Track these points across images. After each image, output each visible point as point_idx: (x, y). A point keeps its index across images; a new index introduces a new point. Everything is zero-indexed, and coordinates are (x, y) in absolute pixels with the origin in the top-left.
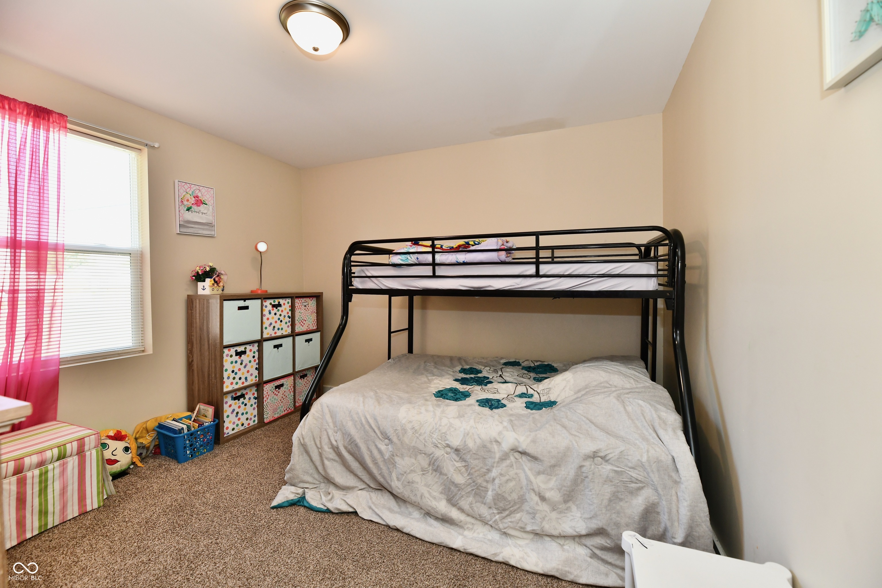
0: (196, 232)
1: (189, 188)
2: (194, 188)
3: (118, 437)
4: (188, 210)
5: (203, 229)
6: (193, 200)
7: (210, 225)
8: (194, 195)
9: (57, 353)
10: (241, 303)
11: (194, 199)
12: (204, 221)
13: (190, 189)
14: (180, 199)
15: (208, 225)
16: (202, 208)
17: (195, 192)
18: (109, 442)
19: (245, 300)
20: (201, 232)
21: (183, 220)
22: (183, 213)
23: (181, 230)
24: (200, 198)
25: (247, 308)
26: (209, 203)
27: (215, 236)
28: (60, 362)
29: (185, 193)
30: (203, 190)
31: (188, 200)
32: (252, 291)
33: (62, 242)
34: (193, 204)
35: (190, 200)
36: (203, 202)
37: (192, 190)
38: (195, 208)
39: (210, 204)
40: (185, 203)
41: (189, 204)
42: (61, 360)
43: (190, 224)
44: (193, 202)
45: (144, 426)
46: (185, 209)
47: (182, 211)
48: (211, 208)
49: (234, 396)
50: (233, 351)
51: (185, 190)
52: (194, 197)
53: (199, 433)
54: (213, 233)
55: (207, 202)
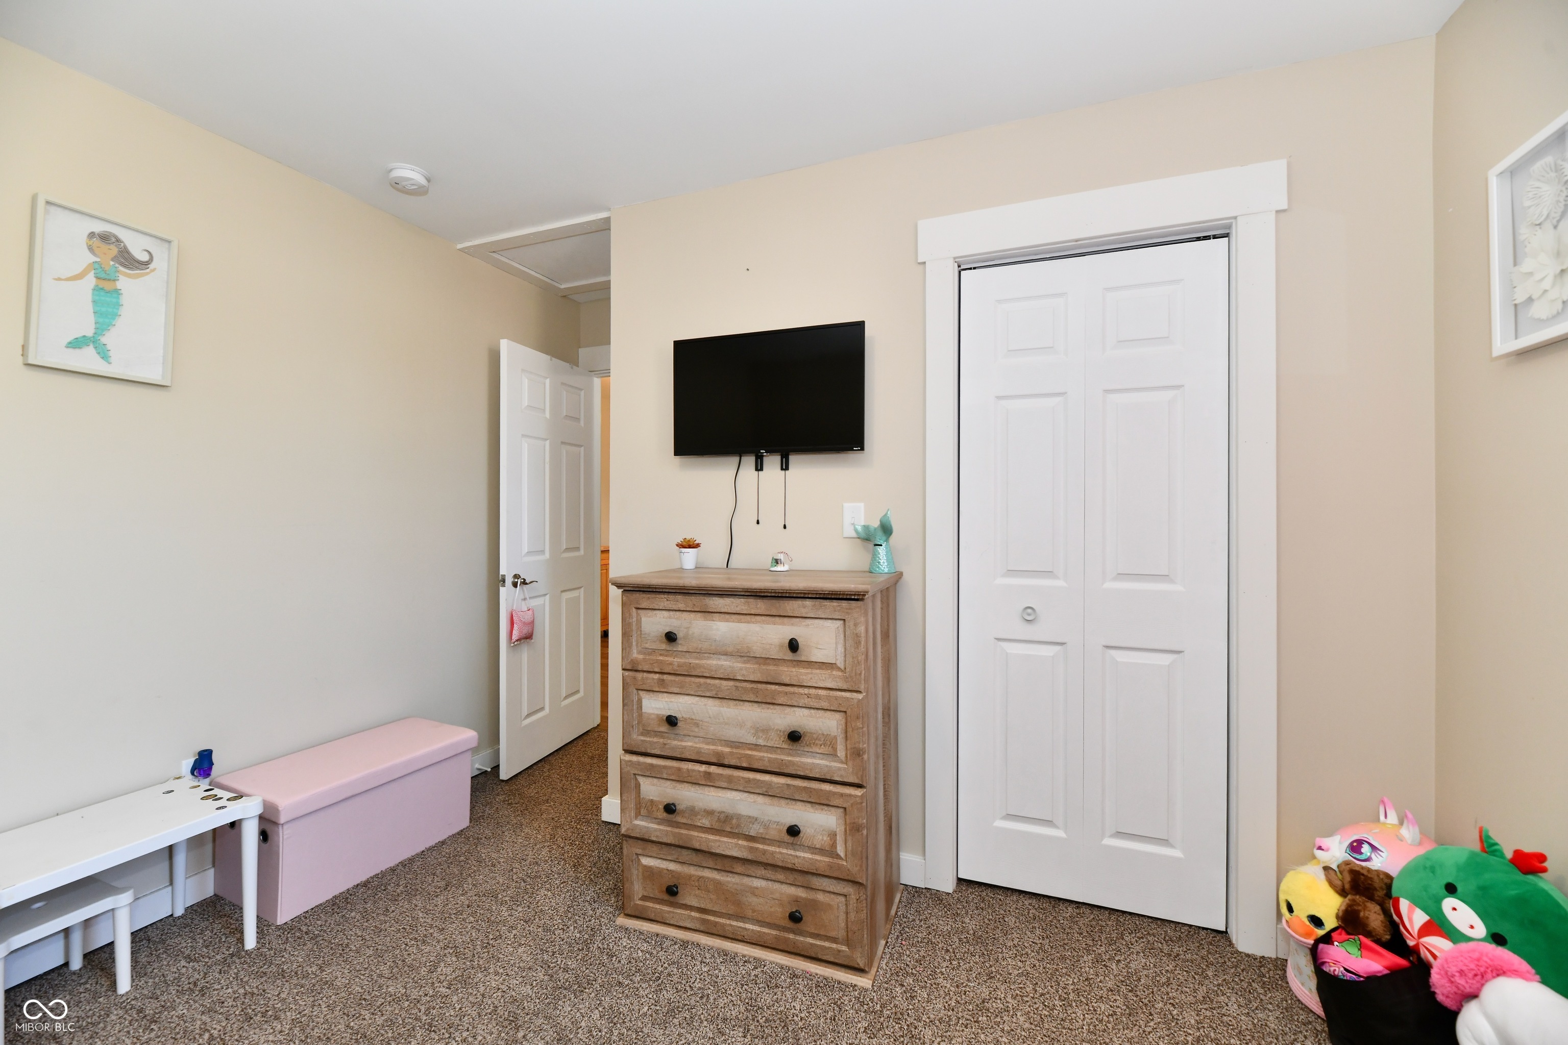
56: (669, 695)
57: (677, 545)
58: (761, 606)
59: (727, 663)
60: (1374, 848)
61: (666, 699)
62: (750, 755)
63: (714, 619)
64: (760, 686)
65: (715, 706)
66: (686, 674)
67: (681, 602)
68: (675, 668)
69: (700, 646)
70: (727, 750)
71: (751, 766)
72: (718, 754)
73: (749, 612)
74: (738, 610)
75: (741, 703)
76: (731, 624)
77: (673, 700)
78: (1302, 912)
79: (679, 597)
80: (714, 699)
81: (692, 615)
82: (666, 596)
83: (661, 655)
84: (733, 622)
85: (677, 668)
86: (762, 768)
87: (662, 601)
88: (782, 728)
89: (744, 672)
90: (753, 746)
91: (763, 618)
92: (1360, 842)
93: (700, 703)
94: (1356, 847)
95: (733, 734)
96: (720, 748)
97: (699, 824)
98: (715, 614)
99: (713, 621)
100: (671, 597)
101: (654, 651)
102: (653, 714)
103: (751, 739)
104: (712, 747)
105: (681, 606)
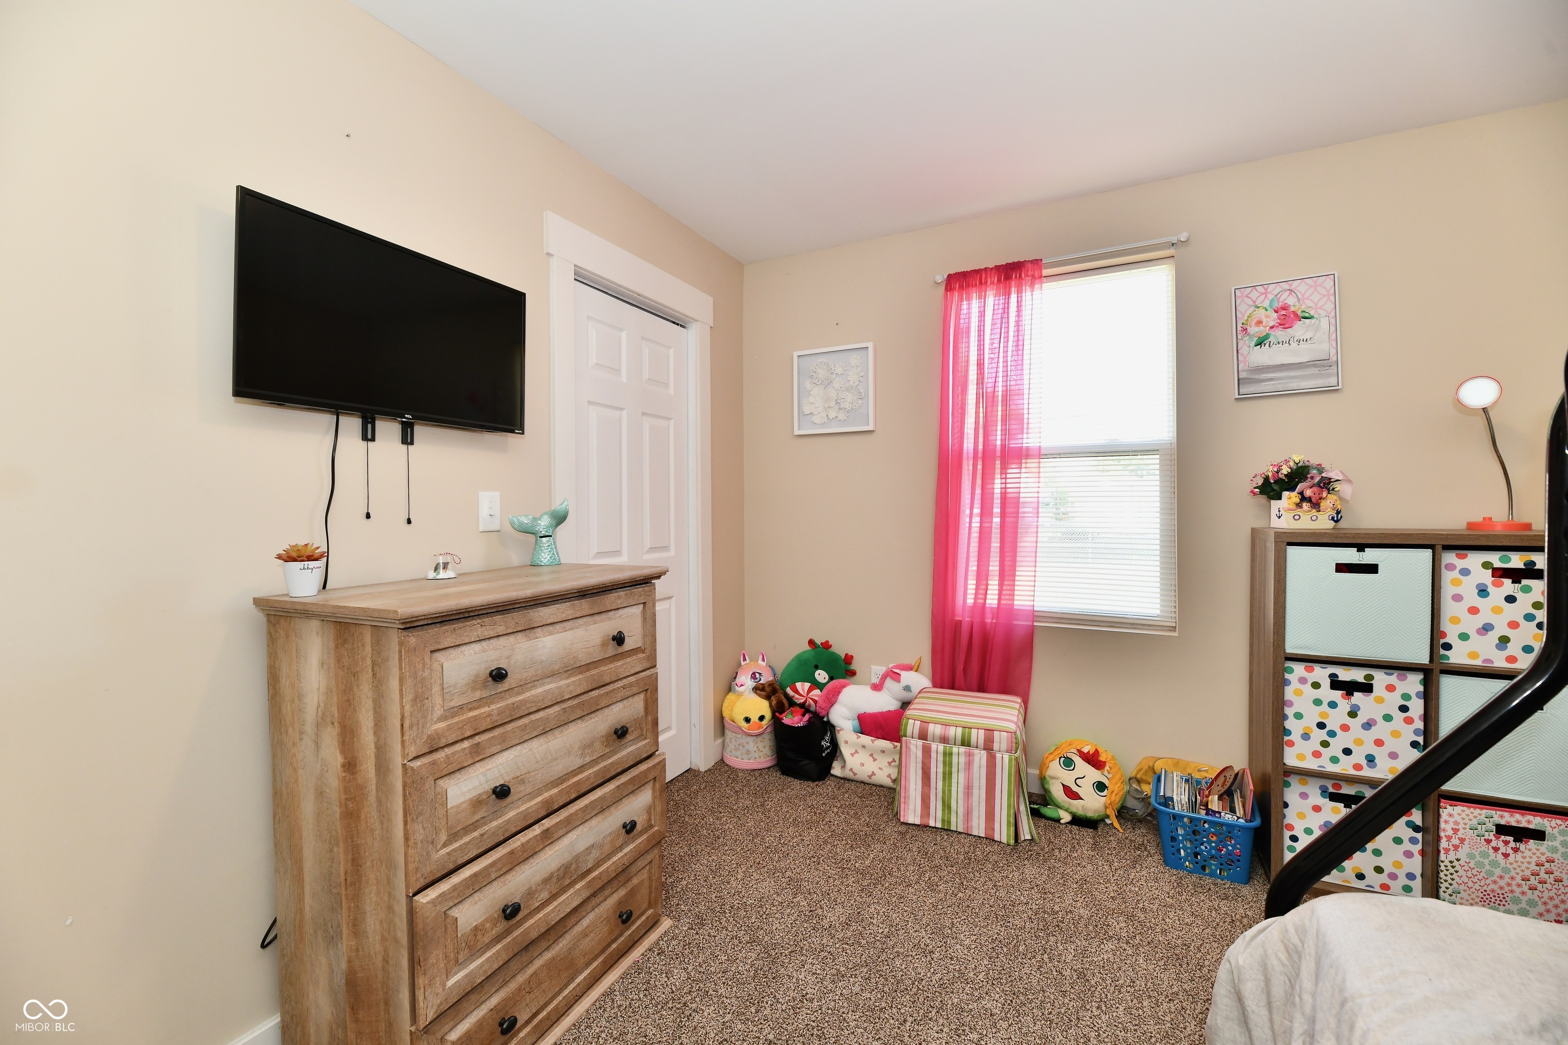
0: (1280, 387)
1: (1262, 294)
2: (1278, 290)
3: (1094, 760)
4: (1260, 344)
5: (1303, 378)
6: (1272, 318)
7: (1321, 364)
8: (1276, 305)
9: (1031, 603)
10: (1350, 556)
11: (1275, 315)
12: (1305, 359)
13: (1266, 297)
14: (1240, 325)
15: (1315, 366)
16: (1299, 329)
17: (1278, 300)
18: (1077, 760)
19: (1361, 548)
20: (1294, 385)
21: (1246, 368)
22: (1245, 354)
23: (1242, 391)
24: (1292, 309)
25: (1372, 569)
26: (1320, 311)
27: (1340, 387)
28: (1034, 616)
29: (1252, 309)
30: (1301, 287)
31: (1259, 323)
32: (1471, 526)
33: (1039, 444)
34: (1272, 327)
35: (1264, 320)
36: (1300, 314)
37: (1271, 297)
38: (1280, 334)
39: (1323, 313)
40: (1253, 330)
41: (1262, 330)
42: (1036, 614)
43: (1268, 372)
44: (1272, 324)
45: (1151, 764)
46: (1253, 343)
47: (1244, 350)
48: (1324, 323)
49: (1331, 790)
50: (1322, 674)
51: (1252, 303)
52: (1276, 312)
53: (1206, 825)
54: (1332, 381)
55: (1312, 313)
56: (483, 762)
57: (279, 557)
58: (584, 605)
59: (553, 686)
60: (760, 674)
61: (481, 770)
62: (578, 781)
63: (538, 635)
64: (584, 697)
65: (541, 745)
66: (509, 719)
67: (500, 623)
68: (495, 718)
69: (525, 676)
70: (555, 791)
71: (580, 793)
72: (547, 802)
73: (575, 616)
74: (563, 616)
75: (566, 727)
76: (557, 636)
77: (489, 767)
78: (754, 718)
79: (498, 618)
80: (537, 738)
81: (512, 638)
82: (479, 621)
83: (470, 710)
84: (558, 632)
85: (498, 718)
86: (590, 787)
87: (476, 628)
88: (604, 733)
89: (572, 688)
90: (579, 770)
91: (585, 619)
92: (754, 674)
93: (524, 751)
94: (753, 676)
95: (560, 768)
96: (546, 795)
97: (537, 905)
98: (537, 630)
99: (538, 638)
100: (487, 620)
101: (461, 707)
102: (463, 803)
103: (579, 762)
104: (540, 799)
105: (500, 629)
